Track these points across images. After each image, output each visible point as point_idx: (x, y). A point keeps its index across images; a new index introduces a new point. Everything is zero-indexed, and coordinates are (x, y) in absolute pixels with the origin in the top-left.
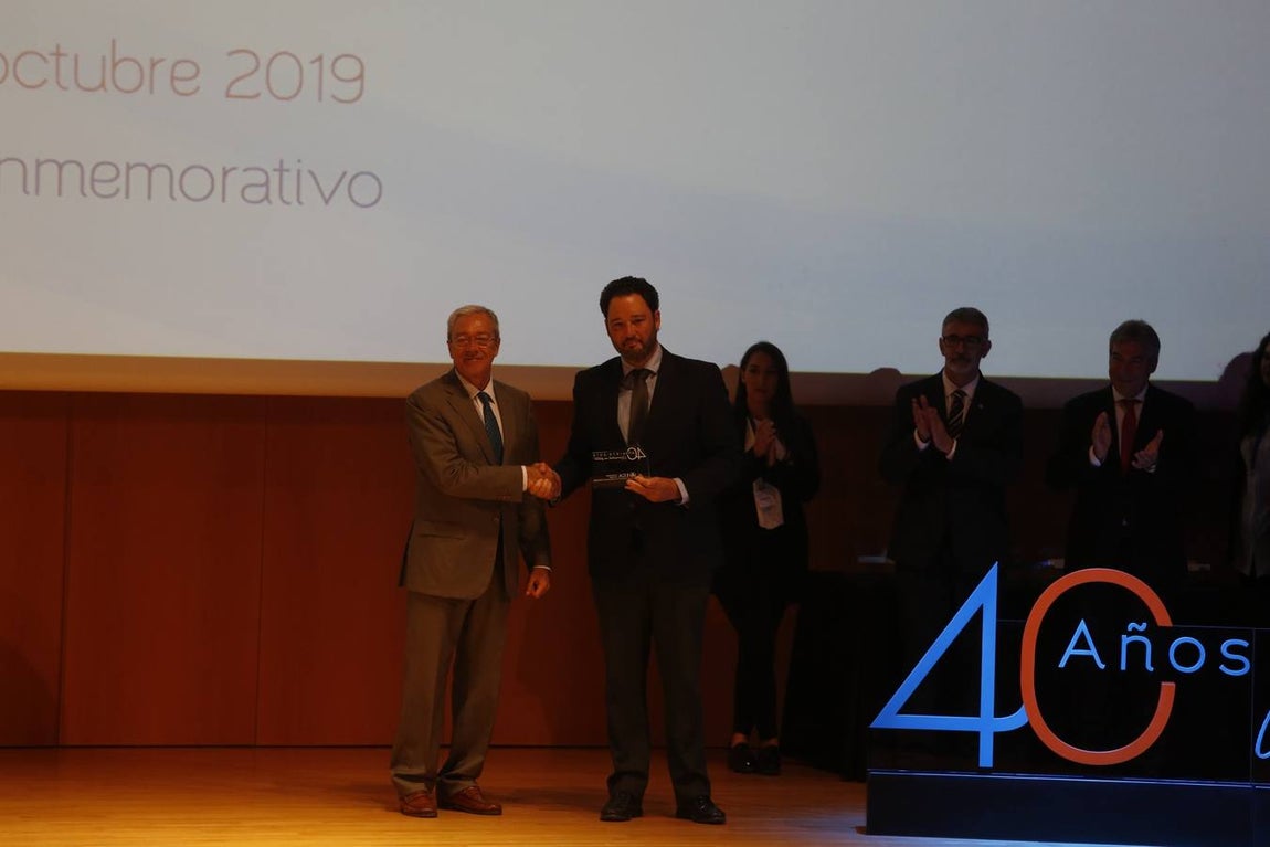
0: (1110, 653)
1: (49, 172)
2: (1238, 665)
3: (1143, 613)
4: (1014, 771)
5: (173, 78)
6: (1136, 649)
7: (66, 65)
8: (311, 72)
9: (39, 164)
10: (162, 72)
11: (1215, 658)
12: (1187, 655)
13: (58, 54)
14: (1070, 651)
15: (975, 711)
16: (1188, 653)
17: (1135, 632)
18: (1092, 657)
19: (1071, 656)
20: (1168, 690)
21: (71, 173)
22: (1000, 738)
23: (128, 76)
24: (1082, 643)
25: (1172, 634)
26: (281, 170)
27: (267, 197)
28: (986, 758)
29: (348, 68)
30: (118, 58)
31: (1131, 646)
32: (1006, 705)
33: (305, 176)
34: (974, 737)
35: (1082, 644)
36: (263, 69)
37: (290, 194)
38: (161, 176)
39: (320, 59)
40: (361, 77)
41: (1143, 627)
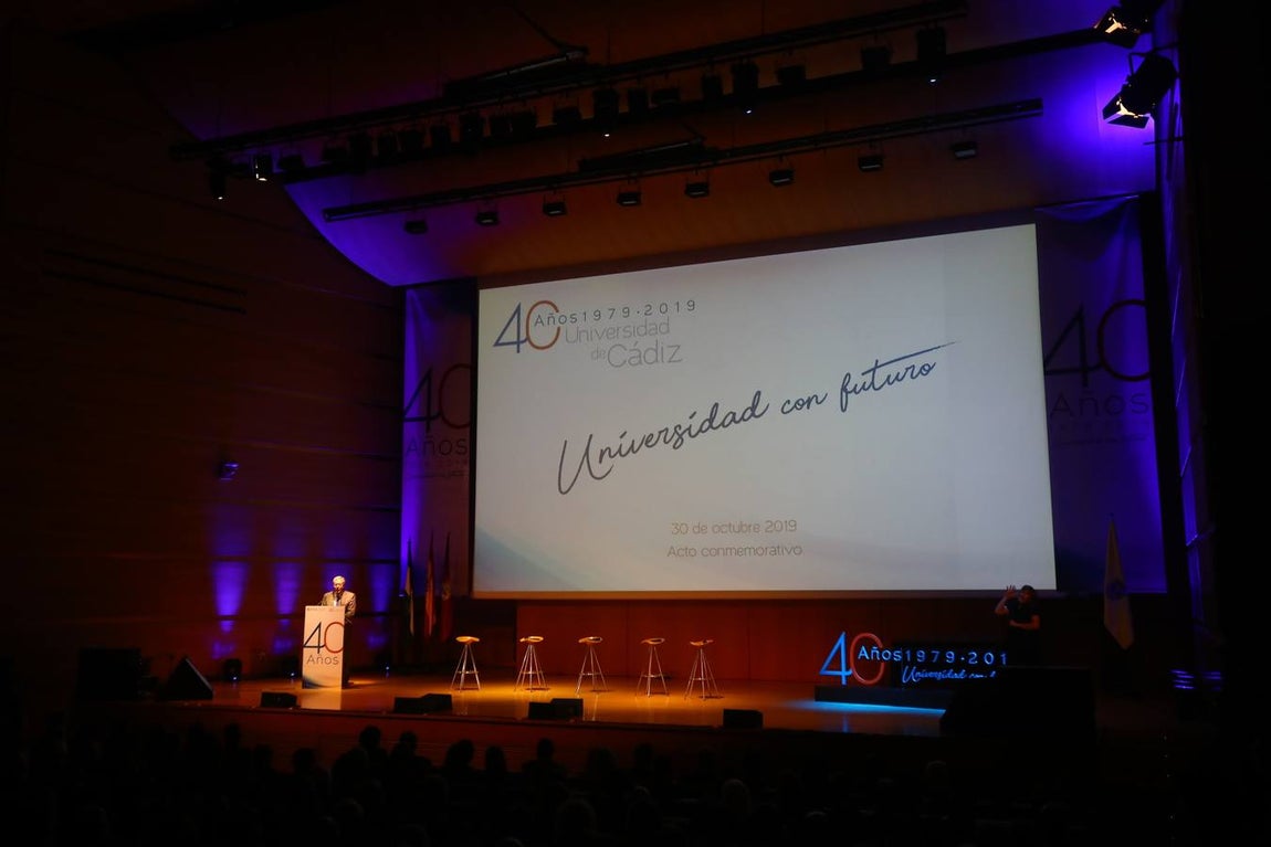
0: (869, 655)
1: (729, 551)
2: (898, 658)
3: (877, 644)
4: (850, 686)
5: (754, 528)
6: (875, 654)
7: (731, 527)
8: (784, 525)
9: (727, 549)
10: (752, 528)
11: (893, 656)
12: (887, 655)
13: (729, 525)
14: (861, 654)
15: (840, 670)
17: (875, 649)
18: (865, 656)
19: (861, 656)
20: (883, 664)
21: (734, 551)
22: (847, 677)
23: (744, 528)
24: (864, 652)
25: (884, 650)
26: (779, 547)
27: (776, 554)
28: (844, 682)
29: (792, 523)
30: (743, 524)
32: (847, 669)
34: (840, 677)
36: (773, 526)
37: (781, 552)
38: (752, 550)
39: (786, 522)
40: (795, 525)
41: (877, 648)
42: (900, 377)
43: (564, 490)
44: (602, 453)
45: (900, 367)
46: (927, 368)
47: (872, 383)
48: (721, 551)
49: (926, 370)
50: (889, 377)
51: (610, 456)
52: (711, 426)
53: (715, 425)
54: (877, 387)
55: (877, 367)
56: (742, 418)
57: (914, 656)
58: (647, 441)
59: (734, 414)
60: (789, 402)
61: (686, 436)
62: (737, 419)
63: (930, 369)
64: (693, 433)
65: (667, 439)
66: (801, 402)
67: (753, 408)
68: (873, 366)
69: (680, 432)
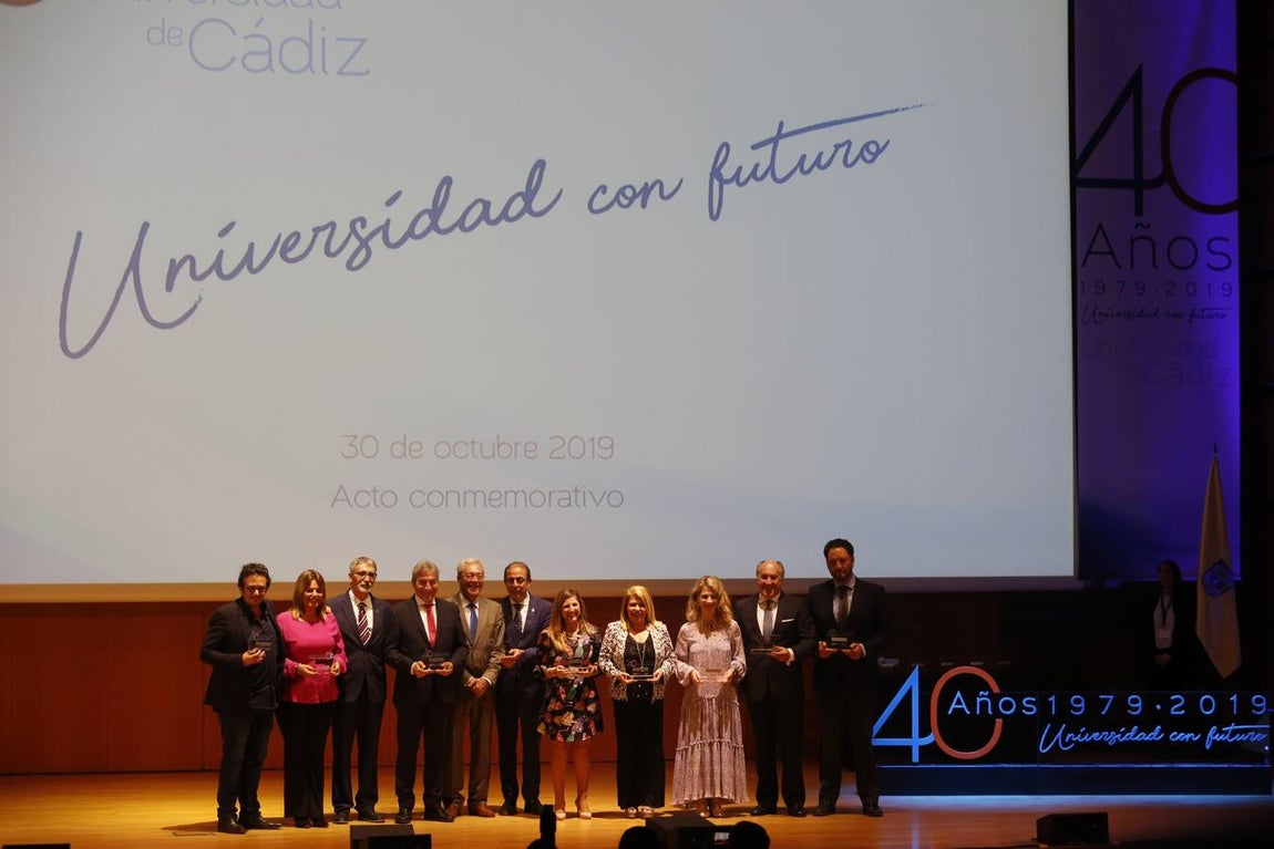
0: (972, 706)
1: (470, 497)
2: (1031, 710)
3: (986, 687)
4: (929, 764)
5: (525, 451)
6: (984, 704)
7: (477, 446)
8: (589, 445)
9: (465, 493)
10: (520, 449)
11: (1020, 706)
12: (1007, 706)
13: (473, 442)
14: (953, 706)
15: (909, 735)
16: (1008, 705)
17: (983, 696)
18: (963, 709)
19: (954, 709)
20: (999, 722)
21: (480, 497)
22: (922, 749)
23: (505, 450)
25: (1002, 696)
26: (576, 491)
27: (569, 504)
28: (916, 757)
29: (606, 443)
30: (501, 441)
31: (981, 702)
32: (924, 732)
33: (588, 496)
34: (909, 749)
35: (959, 702)
36: (566, 447)
37: (580, 502)
38: (521, 497)
39: (593, 439)
40: (612, 446)
41: (987, 693)
42: (823, 162)
43: (74, 347)
44: (174, 269)
45: (823, 142)
46: (873, 148)
47: (771, 168)
48: (453, 498)
49: (872, 152)
50: (803, 158)
51: (193, 274)
52: (434, 226)
53: (444, 223)
54: (780, 175)
55: (780, 135)
56: (504, 215)
57: (1063, 705)
58: (285, 248)
59: (487, 205)
60: (603, 189)
61: (377, 243)
62: (494, 214)
63: (880, 151)
64: (393, 239)
65: (333, 248)
66: (629, 193)
67: (529, 194)
68: (774, 133)
69: (363, 233)
